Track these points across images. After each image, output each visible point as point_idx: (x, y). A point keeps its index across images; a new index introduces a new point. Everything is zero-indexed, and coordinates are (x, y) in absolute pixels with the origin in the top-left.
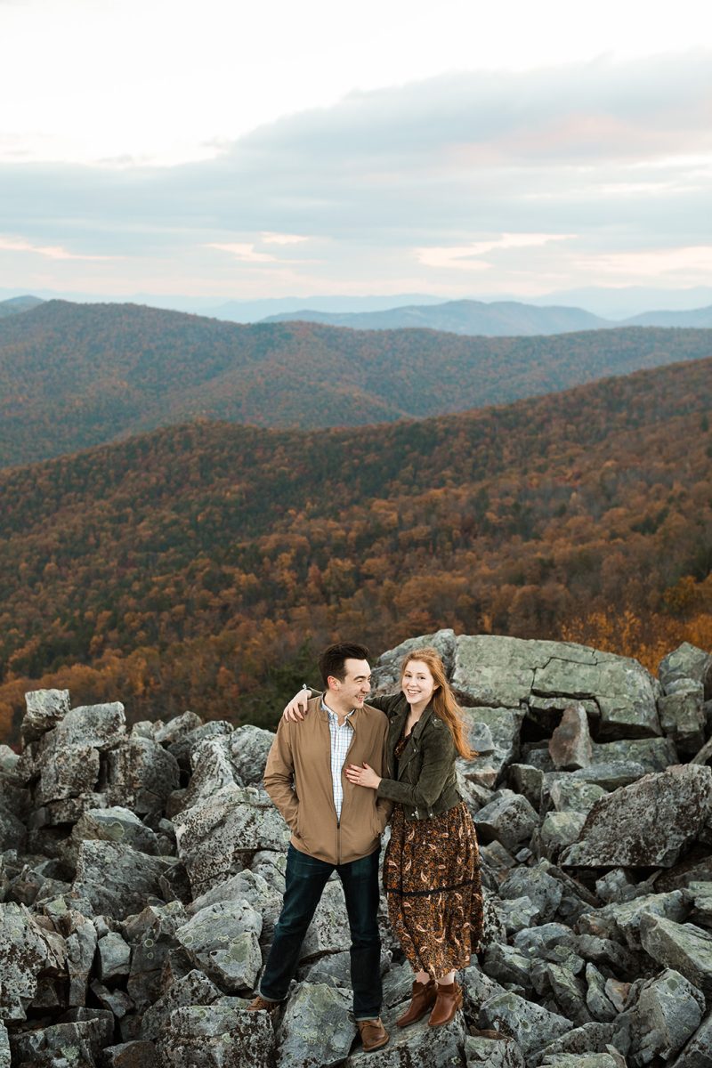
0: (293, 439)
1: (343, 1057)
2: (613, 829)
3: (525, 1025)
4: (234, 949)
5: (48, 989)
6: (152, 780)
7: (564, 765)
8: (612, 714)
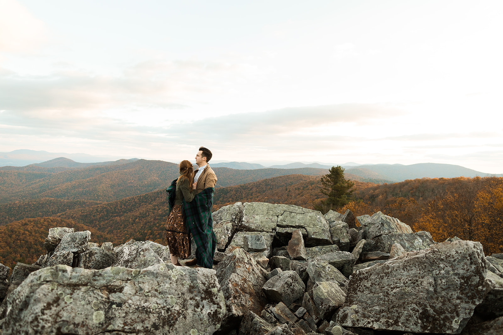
7: (295, 257)
8: (313, 234)
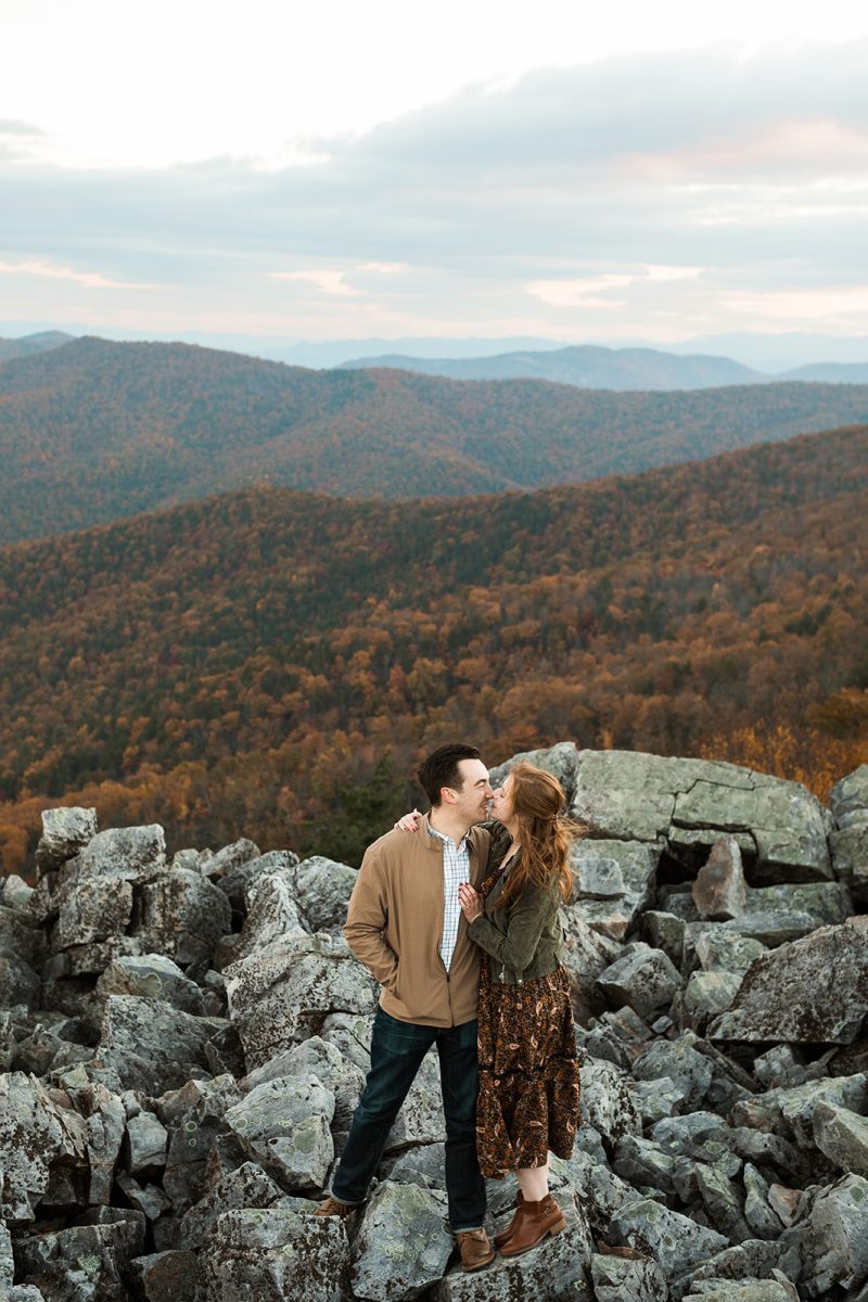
0: (376, 512)
1: (436, 1278)
2: (776, 994)
3: (668, 1242)
4: (299, 1137)
5: (62, 1181)
6: (196, 922)
7: (711, 913)
8: (773, 852)
